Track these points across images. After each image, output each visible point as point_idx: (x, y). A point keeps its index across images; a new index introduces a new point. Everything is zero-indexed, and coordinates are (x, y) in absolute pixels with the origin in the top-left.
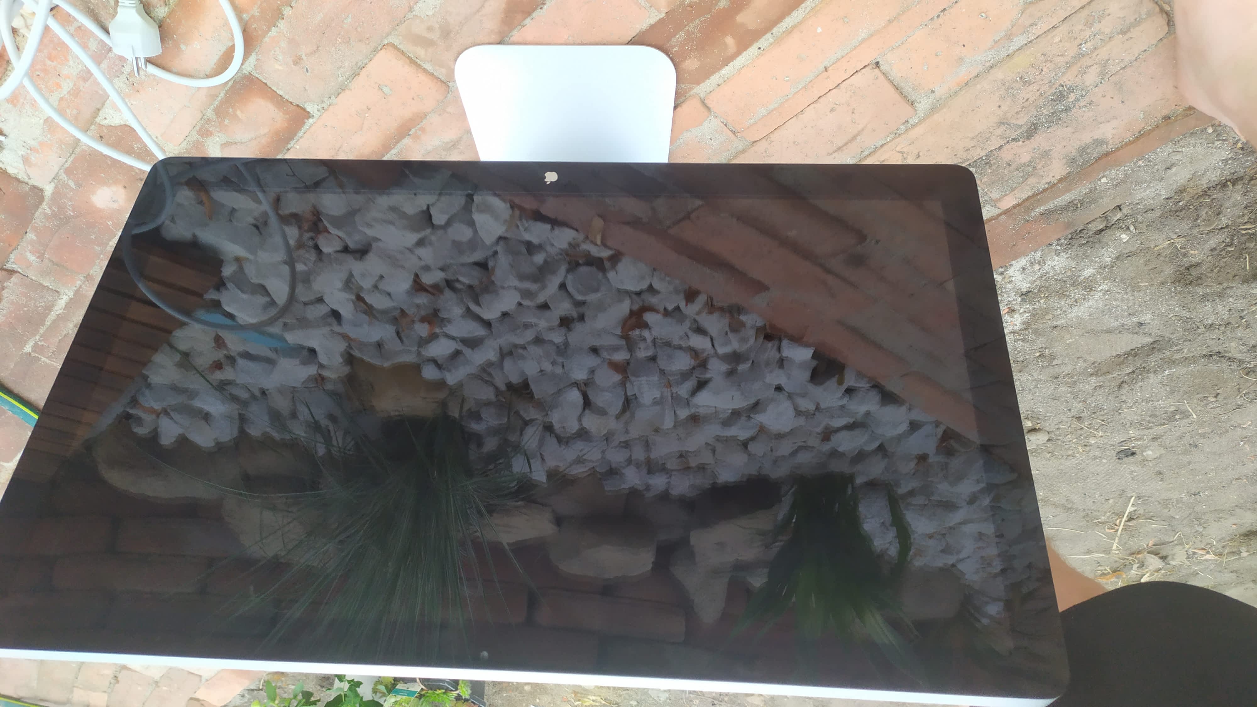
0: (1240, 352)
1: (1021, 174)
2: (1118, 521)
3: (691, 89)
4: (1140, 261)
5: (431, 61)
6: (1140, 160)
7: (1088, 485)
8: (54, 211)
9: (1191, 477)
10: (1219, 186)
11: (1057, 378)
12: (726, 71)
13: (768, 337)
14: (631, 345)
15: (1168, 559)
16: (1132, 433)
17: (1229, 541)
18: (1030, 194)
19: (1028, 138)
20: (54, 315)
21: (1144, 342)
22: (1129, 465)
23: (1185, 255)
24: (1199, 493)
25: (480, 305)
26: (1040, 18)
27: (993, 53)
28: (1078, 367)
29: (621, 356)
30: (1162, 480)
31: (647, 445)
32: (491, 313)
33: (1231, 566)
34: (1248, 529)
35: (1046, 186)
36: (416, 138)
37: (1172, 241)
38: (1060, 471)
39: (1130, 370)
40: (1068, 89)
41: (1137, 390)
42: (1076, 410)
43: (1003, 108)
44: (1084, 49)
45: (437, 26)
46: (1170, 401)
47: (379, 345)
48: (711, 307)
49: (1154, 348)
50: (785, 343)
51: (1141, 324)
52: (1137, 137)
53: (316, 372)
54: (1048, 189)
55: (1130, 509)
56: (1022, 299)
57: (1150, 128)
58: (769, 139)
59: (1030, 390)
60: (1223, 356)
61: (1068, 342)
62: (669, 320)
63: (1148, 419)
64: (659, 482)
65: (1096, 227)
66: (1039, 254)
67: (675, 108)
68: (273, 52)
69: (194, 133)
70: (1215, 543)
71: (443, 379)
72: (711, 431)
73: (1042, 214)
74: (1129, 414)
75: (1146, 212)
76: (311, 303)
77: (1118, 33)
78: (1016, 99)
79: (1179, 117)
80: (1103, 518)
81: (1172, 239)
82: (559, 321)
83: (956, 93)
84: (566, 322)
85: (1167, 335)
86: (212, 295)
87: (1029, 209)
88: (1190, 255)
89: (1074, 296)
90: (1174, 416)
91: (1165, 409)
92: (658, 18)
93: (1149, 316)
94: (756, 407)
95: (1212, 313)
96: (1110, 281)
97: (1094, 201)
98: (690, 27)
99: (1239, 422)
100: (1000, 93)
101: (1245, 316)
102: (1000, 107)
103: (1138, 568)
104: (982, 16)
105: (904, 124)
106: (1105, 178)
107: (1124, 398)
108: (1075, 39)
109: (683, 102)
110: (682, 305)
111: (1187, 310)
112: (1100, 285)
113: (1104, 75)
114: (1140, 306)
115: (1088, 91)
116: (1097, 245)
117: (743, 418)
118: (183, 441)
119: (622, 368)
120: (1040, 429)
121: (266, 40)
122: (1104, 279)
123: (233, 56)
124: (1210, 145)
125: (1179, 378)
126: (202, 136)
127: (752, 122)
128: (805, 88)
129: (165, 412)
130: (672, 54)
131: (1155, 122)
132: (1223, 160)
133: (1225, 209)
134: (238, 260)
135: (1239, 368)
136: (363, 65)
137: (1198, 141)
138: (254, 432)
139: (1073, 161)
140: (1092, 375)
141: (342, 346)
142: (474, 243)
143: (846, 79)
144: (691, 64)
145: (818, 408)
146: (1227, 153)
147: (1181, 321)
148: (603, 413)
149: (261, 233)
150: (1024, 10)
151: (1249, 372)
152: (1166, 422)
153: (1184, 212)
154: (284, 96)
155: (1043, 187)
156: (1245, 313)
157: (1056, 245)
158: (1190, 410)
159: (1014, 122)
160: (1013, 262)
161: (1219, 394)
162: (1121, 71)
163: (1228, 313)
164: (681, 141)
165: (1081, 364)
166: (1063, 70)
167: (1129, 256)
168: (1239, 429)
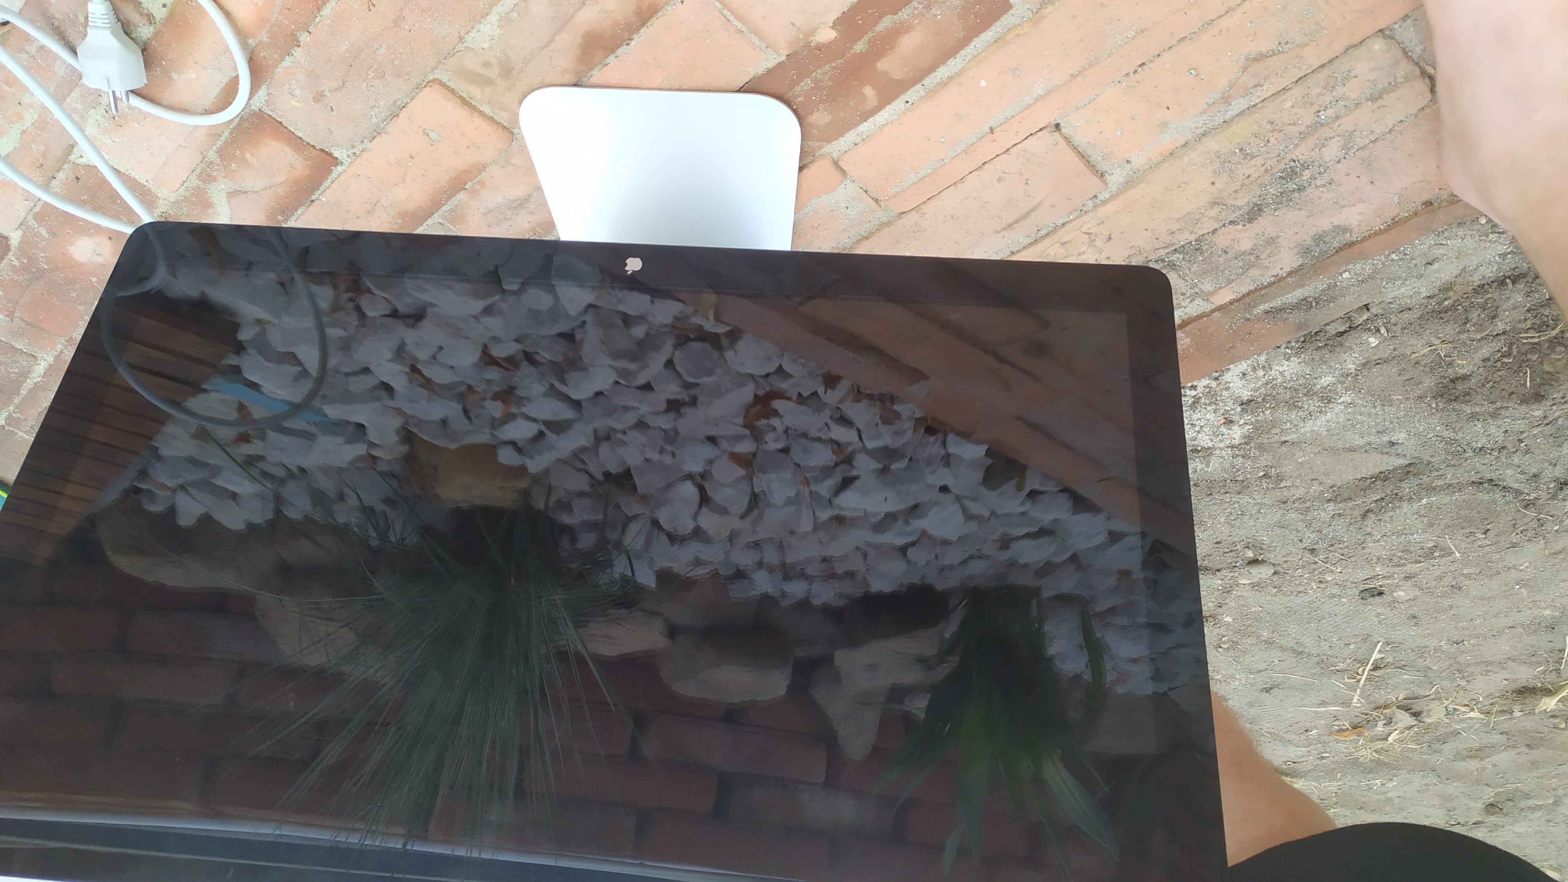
0: (1517, 481)
1: (1241, 264)
2: (1361, 669)
3: (820, 147)
4: (1392, 370)
5: (489, 103)
6: (1393, 253)
7: (1324, 626)
8: (23, 262)
9: (1453, 623)
10: (1495, 284)
11: (1285, 502)
12: (864, 128)
13: (930, 430)
14: (757, 436)
15: (1422, 716)
16: (1378, 569)
17: (1498, 697)
18: (1251, 288)
19: (1250, 221)
20: (31, 383)
21: (1396, 464)
22: (1375, 607)
23: (1450, 364)
24: (1463, 641)
25: (566, 385)
26: (1266, 78)
27: (1205, 119)
28: (1312, 491)
29: (746, 447)
30: (1416, 625)
31: (781, 547)
32: (582, 391)
33: (1501, 726)
34: (1523, 685)
35: (1272, 279)
36: (474, 193)
37: (1434, 347)
38: (1288, 609)
39: (1379, 497)
40: (1301, 165)
41: (1385, 521)
42: (1309, 541)
43: (1217, 184)
44: (1323, 117)
45: (495, 61)
46: (1427, 535)
47: (444, 422)
48: (858, 394)
49: (1408, 472)
50: (951, 437)
51: (1392, 444)
52: (1389, 225)
53: (365, 452)
54: (1274, 283)
55: (1376, 656)
56: (1242, 409)
57: (1406, 215)
58: (920, 211)
59: (1251, 515)
60: (1496, 485)
61: (1300, 460)
62: (803, 408)
63: (1399, 554)
64: (797, 589)
65: (1336, 329)
66: (1263, 358)
67: (801, 169)
68: (288, 86)
69: (193, 177)
70: (1481, 699)
71: (523, 465)
72: (862, 536)
73: (1268, 312)
74: (1374, 548)
75: (1401, 312)
76: (355, 373)
77: (1368, 100)
78: (1234, 175)
79: (1444, 204)
80: (1341, 666)
81: (1434, 345)
82: (666, 404)
83: (1158, 165)
84: (674, 406)
85: (1426, 457)
86: (232, 360)
87: (1249, 306)
88: (1456, 365)
89: (1308, 408)
90: (1432, 553)
91: (1422, 544)
92: (777, 61)
93: (1402, 435)
94: (915, 510)
95: (1483, 434)
96: (1355, 392)
97: (1333, 299)
98: (818, 74)
99: (1515, 563)
100: (1214, 167)
101: (1525, 438)
102: (1213, 183)
103: (1384, 725)
104: (1191, 74)
105: (1091, 199)
106: (1347, 273)
107: (1369, 530)
108: (1312, 104)
109: (811, 162)
110: (821, 390)
111: (1451, 430)
112: (1341, 397)
113: (1349, 149)
114: (1392, 423)
115: (1328, 167)
116: (1338, 350)
117: (900, 522)
118: (206, 520)
119: (745, 461)
120: (1263, 561)
121: (279, 70)
122: (1347, 389)
123: (238, 89)
124: (1483, 238)
125: (1440, 508)
126: (204, 181)
127: (899, 189)
128: (965, 152)
129: (183, 487)
130: (795, 104)
131: (1413, 207)
132: (1500, 254)
133: (1502, 312)
134: (259, 322)
135: (1515, 501)
136: (404, 104)
137: (1468, 232)
138: (293, 514)
139: (1307, 251)
140: (1329, 501)
141: (397, 422)
142: (555, 313)
143: (1019, 143)
144: (820, 118)
145: (993, 513)
146: (1505, 247)
147: (1444, 442)
148: (723, 511)
149: (287, 292)
150: (1246, 68)
151: (1528, 505)
152: (1423, 560)
153: (1450, 313)
154: (304, 138)
155: (1268, 280)
156: (1524, 435)
157: (1285, 348)
158: (1452, 547)
159: (1231, 202)
160: (1232, 366)
161: (1489, 530)
162: (1371, 145)
163: (1503, 435)
164: (810, 208)
165: (1316, 488)
166: (1296, 142)
167: (1379, 364)
168: (1513, 571)
